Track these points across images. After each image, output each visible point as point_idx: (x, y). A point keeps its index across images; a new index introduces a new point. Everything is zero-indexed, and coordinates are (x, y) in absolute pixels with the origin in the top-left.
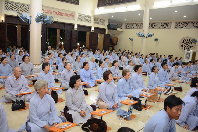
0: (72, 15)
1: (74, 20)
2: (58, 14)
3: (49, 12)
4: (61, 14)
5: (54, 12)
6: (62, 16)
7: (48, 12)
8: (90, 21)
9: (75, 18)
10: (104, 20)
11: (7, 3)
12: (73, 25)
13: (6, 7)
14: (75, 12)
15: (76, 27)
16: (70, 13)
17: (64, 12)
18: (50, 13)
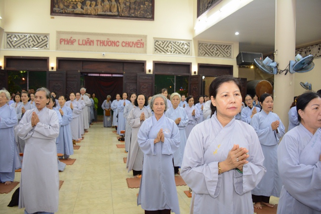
0: (140, 44)
1: (145, 52)
2: (107, 43)
3: (86, 43)
4: (114, 44)
5: (98, 41)
6: (116, 47)
7: (84, 43)
8: (187, 52)
9: (146, 49)
10: (228, 47)
11: (10, 37)
12: (142, 64)
13: (8, 43)
14: (145, 37)
15: (149, 67)
16: (135, 40)
17: (121, 40)
18: (90, 44)
